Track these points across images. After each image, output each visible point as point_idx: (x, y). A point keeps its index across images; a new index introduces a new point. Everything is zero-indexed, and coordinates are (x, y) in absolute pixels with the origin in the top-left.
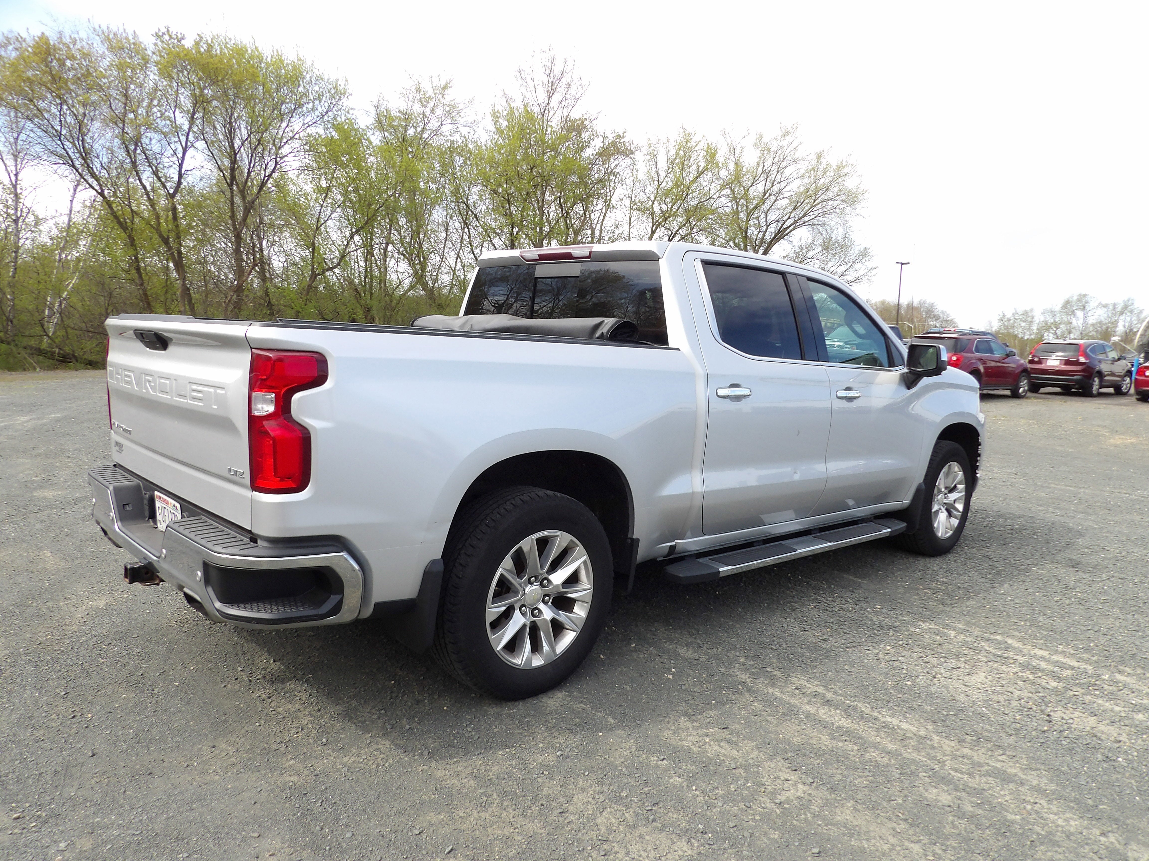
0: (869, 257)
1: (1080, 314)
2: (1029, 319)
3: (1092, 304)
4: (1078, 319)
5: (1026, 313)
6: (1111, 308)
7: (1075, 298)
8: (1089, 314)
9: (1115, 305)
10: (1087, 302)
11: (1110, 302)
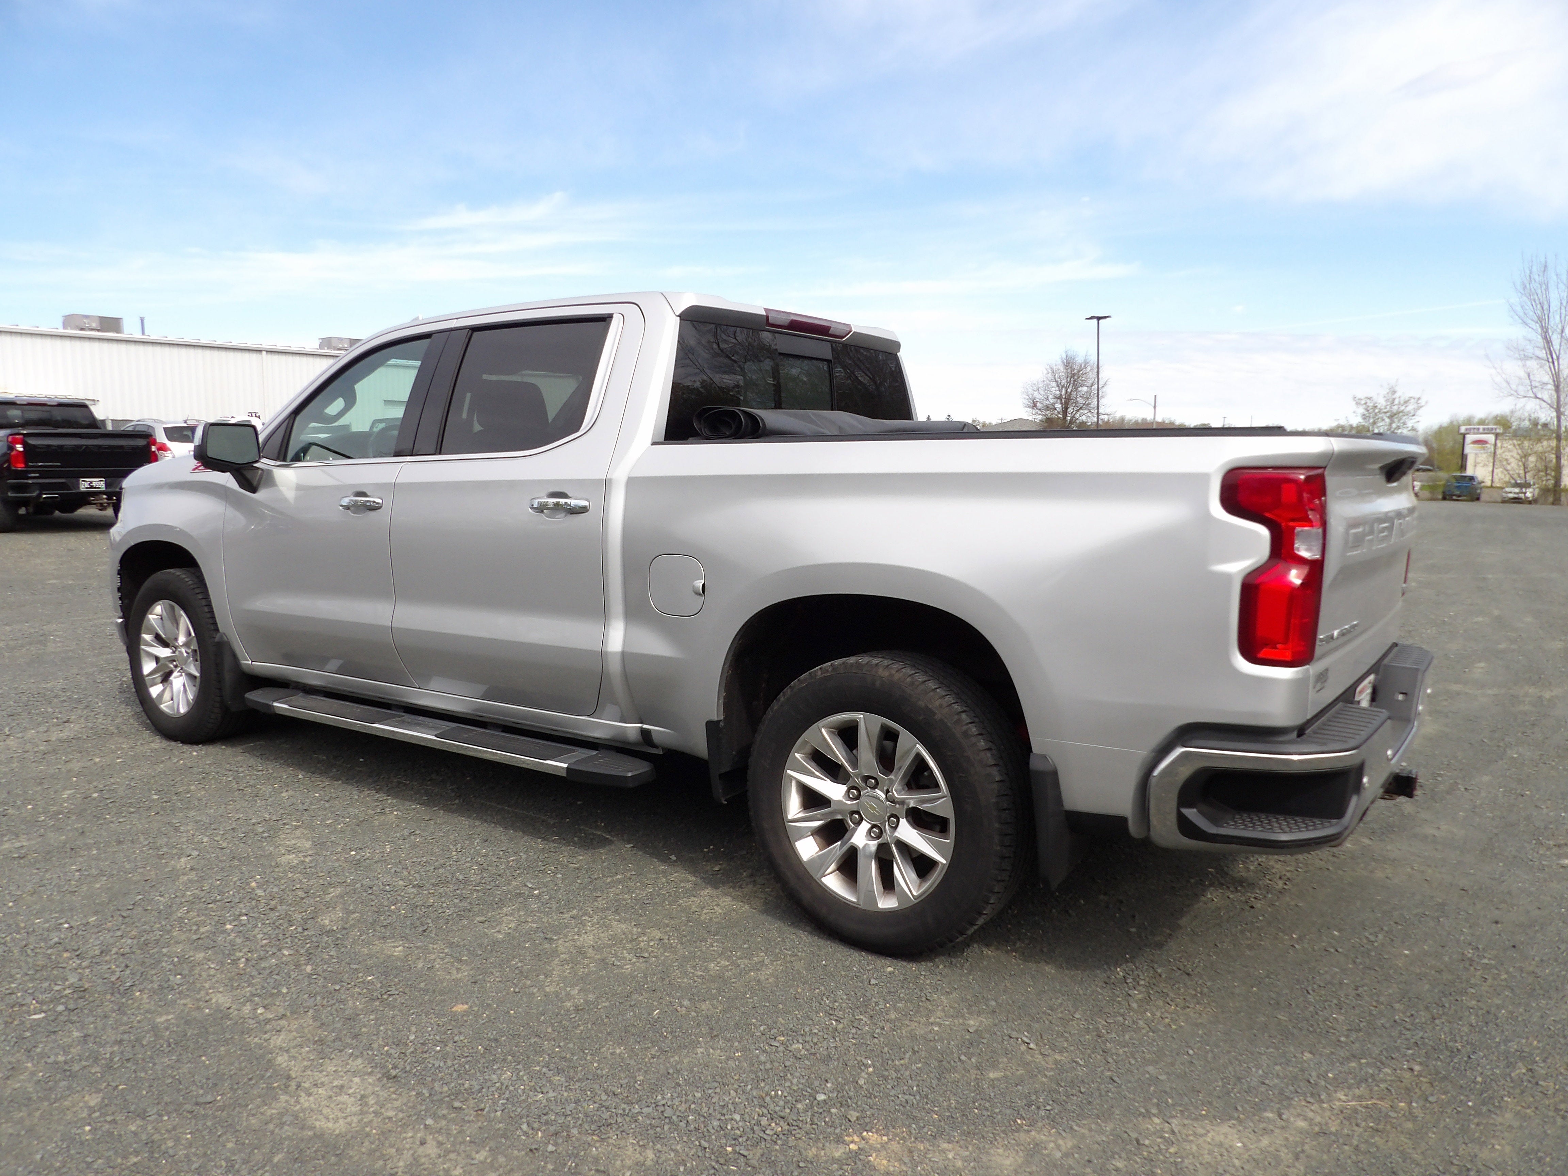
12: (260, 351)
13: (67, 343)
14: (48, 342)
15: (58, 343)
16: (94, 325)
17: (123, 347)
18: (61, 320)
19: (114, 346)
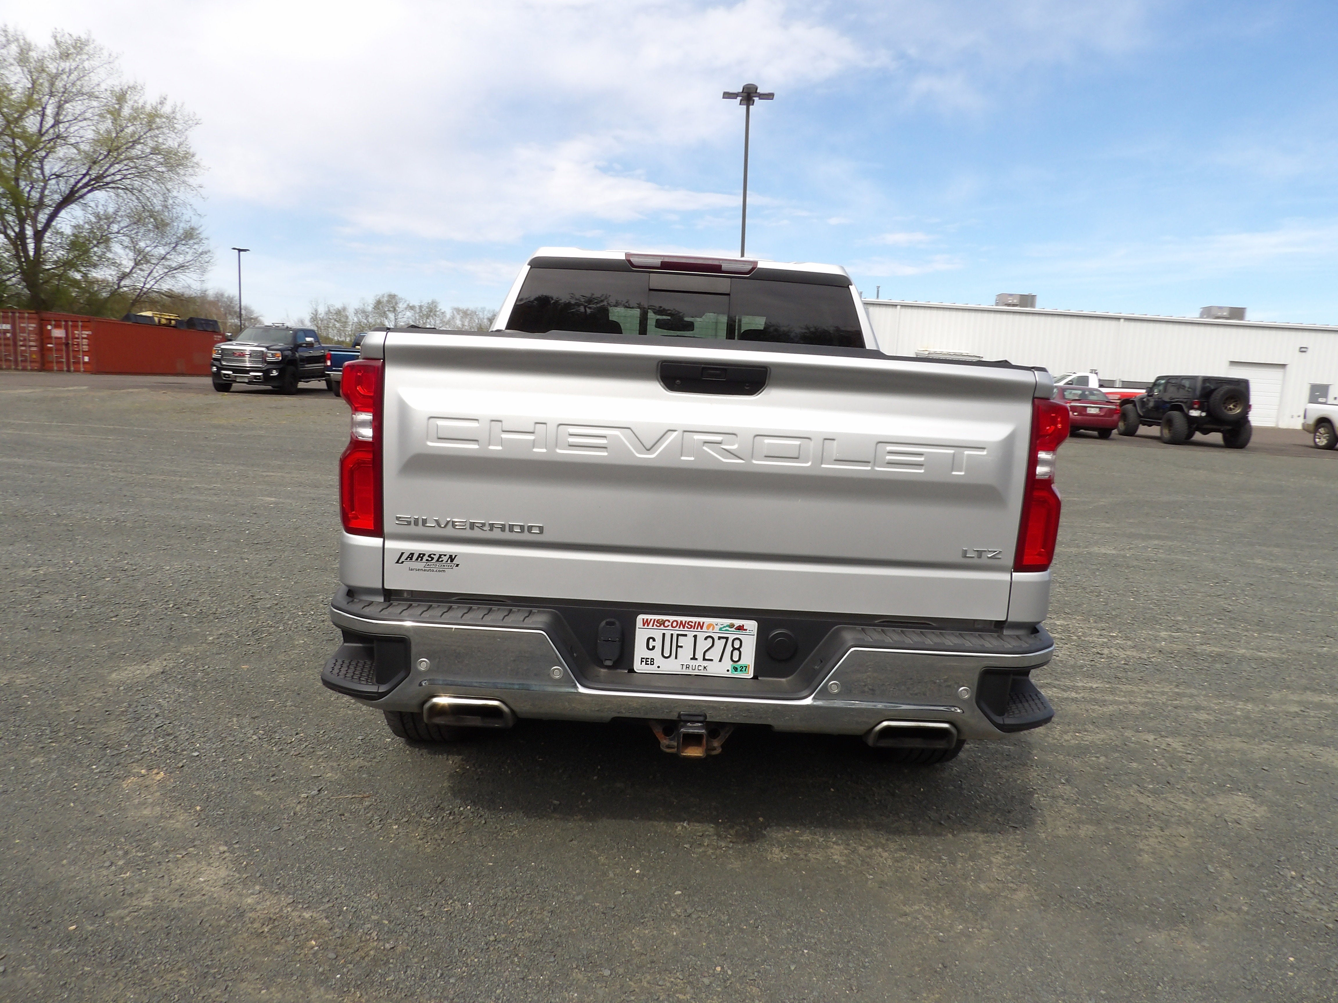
0: (197, 240)
1: (391, 316)
2: (343, 320)
3: (401, 306)
4: (390, 321)
5: (338, 312)
6: (418, 310)
7: (386, 299)
8: (400, 316)
9: (421, 307)
10: (396, 303)
11: (417, 304)
12: (1118, 319)
13: (998, 316)
14: (986, 315)
15: (992, 315)
16: (1015, 301)
17: (1036, 318)
18: (994, 298)
19: (1030, 318)
